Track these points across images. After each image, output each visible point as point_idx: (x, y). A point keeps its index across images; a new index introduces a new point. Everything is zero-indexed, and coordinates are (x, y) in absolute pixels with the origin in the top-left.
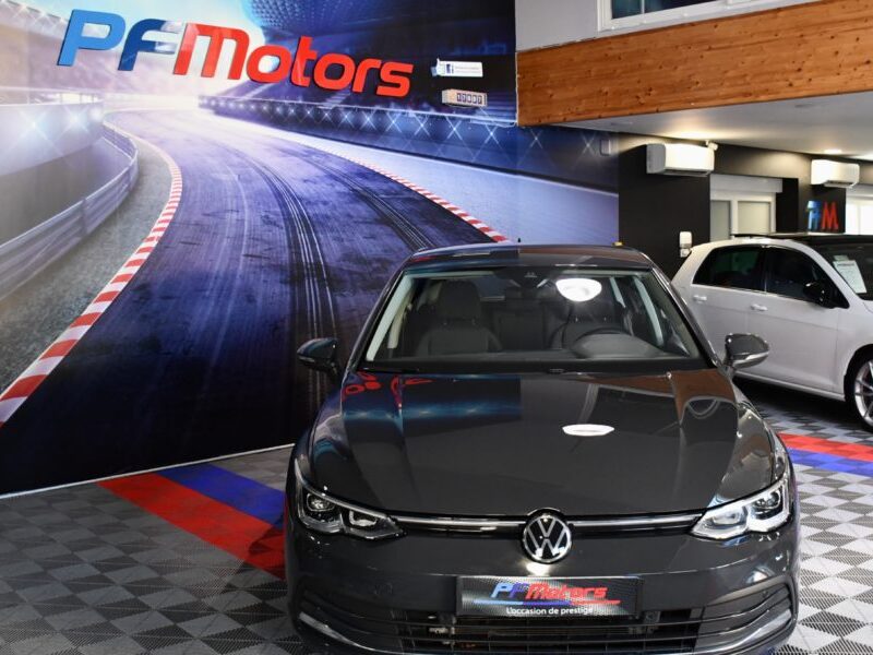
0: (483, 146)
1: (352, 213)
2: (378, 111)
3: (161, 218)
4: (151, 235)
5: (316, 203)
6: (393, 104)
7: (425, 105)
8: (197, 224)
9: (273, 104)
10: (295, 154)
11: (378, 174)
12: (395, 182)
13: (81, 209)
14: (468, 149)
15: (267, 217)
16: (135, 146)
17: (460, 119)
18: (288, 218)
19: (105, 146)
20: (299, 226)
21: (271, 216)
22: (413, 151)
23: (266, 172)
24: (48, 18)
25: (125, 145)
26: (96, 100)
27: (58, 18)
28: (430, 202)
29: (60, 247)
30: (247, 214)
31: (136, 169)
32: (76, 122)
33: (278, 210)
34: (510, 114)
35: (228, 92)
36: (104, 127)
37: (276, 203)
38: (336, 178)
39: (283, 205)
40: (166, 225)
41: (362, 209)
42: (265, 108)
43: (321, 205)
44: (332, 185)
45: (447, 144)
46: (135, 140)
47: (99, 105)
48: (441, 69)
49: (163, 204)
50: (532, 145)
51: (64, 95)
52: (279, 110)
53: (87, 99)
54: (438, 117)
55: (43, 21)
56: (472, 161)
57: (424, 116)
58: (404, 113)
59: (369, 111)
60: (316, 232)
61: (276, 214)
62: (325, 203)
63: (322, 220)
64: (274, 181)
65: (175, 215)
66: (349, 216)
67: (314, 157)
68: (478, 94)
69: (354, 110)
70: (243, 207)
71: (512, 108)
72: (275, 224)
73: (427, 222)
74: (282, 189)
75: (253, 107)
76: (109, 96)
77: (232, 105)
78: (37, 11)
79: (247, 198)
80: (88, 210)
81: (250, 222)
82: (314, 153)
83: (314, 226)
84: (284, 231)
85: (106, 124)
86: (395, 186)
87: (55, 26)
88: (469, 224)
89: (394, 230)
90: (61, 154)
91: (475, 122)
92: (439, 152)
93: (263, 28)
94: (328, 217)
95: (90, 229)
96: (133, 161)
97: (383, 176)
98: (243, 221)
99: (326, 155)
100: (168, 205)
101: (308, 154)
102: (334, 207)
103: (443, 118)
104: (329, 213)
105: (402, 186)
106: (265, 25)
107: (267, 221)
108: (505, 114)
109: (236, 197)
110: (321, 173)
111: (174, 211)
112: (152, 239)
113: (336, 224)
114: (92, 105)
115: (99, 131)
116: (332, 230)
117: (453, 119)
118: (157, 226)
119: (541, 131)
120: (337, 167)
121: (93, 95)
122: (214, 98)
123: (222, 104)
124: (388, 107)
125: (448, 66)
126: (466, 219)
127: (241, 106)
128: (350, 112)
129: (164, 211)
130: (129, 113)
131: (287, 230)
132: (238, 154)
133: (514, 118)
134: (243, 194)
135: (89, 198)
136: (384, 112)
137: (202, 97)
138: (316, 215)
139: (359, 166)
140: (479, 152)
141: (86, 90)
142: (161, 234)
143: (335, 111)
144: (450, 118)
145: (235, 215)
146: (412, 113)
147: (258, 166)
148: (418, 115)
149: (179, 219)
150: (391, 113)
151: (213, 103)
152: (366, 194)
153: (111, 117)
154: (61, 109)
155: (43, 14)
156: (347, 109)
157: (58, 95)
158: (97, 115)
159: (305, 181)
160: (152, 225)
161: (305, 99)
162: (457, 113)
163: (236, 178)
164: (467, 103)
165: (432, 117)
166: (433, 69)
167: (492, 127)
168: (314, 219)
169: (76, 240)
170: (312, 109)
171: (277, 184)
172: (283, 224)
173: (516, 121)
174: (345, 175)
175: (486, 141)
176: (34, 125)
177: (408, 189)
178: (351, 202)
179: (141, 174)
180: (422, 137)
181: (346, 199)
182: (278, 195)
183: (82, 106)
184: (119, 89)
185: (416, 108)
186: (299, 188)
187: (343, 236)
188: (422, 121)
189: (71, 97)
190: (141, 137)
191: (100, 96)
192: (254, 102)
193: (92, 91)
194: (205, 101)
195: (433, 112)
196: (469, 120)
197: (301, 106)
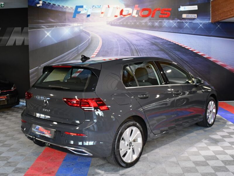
0: (197, 29)
1: (151, 48)
2: (160, 22)
3: (97, 50)
4: (94, 54)
5: (140, 46)
6: (165, 19)
7: (176, 19)
8: (106, 51)
9: (127, 22)
10: (133, 34)
11: (160, 38)
12: (166, 40)
13: (77, 48)
14: (192, 30)
15: (125, 49)
16: (90, 34)
17: (188, 22)
18: (131, 50)
19: (83, 34)
20: (135, 52)
21: (126, 49)
22: (172, 31)
23: (125, 39)
24: (70, 8)
25: (88, 34)
26: (81, 24)
27: (72, 8)
28: (178, 45)
29: (73, 56)
30: (119, 49)
31: (90, 39)
32: (76, 30)
33: (128, 47)
34: (209, 19)
35: (115, 20)
36: (83, 31)
37: (128, 46)
38: (146, 40)
39: (130, 46)
40: (98, 51)
41: (154, 47)
42: (125, 23)
43: (141, 46)
44: (145, 41)
45: (184, 29)
46: (90, 33)
47: (82, 26)
48: (182, 9)
49: (97, 47)
50: (217, 28)
51: (74, 24)
52: (129, 23)
53: (79, 25)
54: (180, 22)
55: (69, 9)
56: (193, 33)
57: (175, 22)
58: (168, 22)
59: (157, 22)
60: (139, 53)
61: (128, 48)
62: (142, 46)
63: (141, 50)
64: (127, 40)
65: (100, 49)
66: (150, 49)
67: (139, 34)
68: (194, 15)
69: (152, 22)
70: (118, 47)
71: (208, 18)
72: (127, 51)
73: (176, 50)
74: (129, 42)
75: (121, 23)
76: (84, 23)
77: (115, 23)
78: (68, 7)
79: (119, 45)
80: (79, 48)
81: (120, 50)
82: (139, 33)
83: (139, 51)
84: (130, 53)
85: (83, 30)
86: (165, 41)
87: (72, 10)
88: (192, 51)
89: (165, 52)
90: (73, 37)
91: (194, 22)
92: (181, 31)
93: (124, 4)
94: (143, 49)
95: (79, 52)
96: (90, 37)
97: (162, 39)
98: (118, 50)
99: (143, 34)
100: (98, 47)
101: (138, 34)
102: (145, 47)
103: (183, 22)
104: (144, 48)
105: (168, 41)
106: (124, 3)
107: (125, 50)
108: (206, 20)
109: (117, 45)
110: (141, 38)
111: (100, 48)
112: (94, 55)
113: (146, 51)
114: (80, 26)
115: (82, 31)
116: (144, 53)
117: (186, 22)
118: (95, 52)
119: (221, 24)
120: (146, 37)
121: (80, 24)
122: (110, 22)
123: (113, 23)
124: (163, 20)
125: (185, 8)
126: (191, 49)
127: (118, 23)
128: (150, 23)
129: (97, 48)
130: (89, 27)
131: (131, 52)
132: (117, 34)
133: (210, 20)
134: (118, 44)
135: (79, 46)
136: (162, 22)
137: (107, 22)
138: (140, 49)
139: (153, 36)
140: (196, 31)
141: (79, 23)
142: (97, 53)
143: (146, 22)
144: (185, 22)
145: (116, 49)
146: (171, 21)
147: (123, 37)
148: (173, 22)
149: (101, 50)
150: (164, 22)
151: (110, 23)
152: (156, 43)
153: (85, 28)
154: (73, 27)
155: (69, 7)
156: (150, 22)
157: (72, 24)
158: (81, 28)
159: (137, 40)
160: (94, 51)
161: (137, 20)
162: (188, 20)
163: (116, 40)
164: (190, 17)
165: (178, 22)
166: (179, 9)
167: (201, 24)
168: (139, 50)
169: (76, 55)
170: (139, 22)
171: (128, 41)
172: (130, 51)
173: (210, 21)
174: (149, 39)
175: (199, 28)
176: (67, 31)
177: (170, 42)
178: (151, 45)
179: (92, 40)
180: (175, 27)
181: (149, 45)
182: (128, 44)
183: (78, 26)
184: (86, 22)
185: (173, 20)
186: (135, 42)
187: (148, 54)
188: (175, 23)
189: (75, 24)
190: (92, 32)
191: (82, 24)
192: (121, 22)
193: (80, 23)
194: (108, 23)
195: (179, 21)
196: (192, 22)
197: (136, 22)
